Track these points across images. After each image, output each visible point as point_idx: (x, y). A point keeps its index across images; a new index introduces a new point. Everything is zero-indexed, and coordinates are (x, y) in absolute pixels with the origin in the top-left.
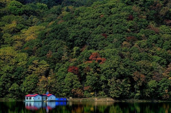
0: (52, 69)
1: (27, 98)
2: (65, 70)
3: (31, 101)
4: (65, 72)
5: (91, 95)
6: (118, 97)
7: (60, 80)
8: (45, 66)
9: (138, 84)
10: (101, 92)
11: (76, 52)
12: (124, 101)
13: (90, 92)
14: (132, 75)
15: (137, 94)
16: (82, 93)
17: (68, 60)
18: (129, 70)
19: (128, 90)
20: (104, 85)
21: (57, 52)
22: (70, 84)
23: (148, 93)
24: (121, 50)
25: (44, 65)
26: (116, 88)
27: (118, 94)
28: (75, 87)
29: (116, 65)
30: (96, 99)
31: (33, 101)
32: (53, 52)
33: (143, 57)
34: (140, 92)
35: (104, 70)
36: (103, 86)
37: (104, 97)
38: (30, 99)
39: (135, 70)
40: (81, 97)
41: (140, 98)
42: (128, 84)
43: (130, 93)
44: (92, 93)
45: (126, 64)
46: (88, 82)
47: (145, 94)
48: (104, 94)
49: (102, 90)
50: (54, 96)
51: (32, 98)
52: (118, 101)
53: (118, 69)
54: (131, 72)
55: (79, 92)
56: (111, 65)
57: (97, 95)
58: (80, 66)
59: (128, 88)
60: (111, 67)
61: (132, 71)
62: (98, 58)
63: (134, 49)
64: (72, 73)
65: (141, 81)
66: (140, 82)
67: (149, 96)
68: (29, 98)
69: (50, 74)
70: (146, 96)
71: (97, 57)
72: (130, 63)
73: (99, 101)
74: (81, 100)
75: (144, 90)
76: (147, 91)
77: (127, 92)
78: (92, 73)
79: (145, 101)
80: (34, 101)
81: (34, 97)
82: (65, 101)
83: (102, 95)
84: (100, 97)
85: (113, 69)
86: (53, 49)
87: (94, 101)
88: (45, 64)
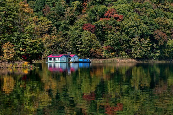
0: (55, 26)
1: (51, 58)
2: (80, 27)
3: (56, 62)
4: (79, 30)
5: (112, 56)
6: (141, 57)
7: (75, 39)
8: (47, 23)
9: (160, 44)
10: (122, 52)
11: (77, 7)
12: (146, 62)
13: (109, 52)
14: (153, 33)
15: (157, 54)
16: (101, 53)
17: (73, 17)
18: (149, 28)
19: (149, 50)
20: (126, 44)
21: (54, 6)
22: (89, 44)
23: (168, 53)
24: (134, 6)
25: (45, 22)
26: (139, 48)
27: (141, 54)
28: (94, 47)
29: (138, 23)
30: (118, 60)
31: (58, 62)
32: (49, 6)
33: (158, 13)
34: (159, 52)
35: (126, 28)
36: (124, 46)
37: (126, 58)
38: (55, 59)
39: (154, 28)
40: (101, 57)
41: (160, 58)
42: (149, 44)
43: (150, 53)
44: (113, 54)
45: (145, 22)
46: (110, 42)
47: (164, 54)
48: (125, 55)
49: (123, 50)
50: (76, 57)
51: (57, 59)
52: (140, 62)
53: (140, 28)
54: (151, 31)
55: (98, 52)
56: (133, 23)
57: (118, 55)
58: (96, 24)
59: (149, 48)
60: (134, 25)
61: (152, 29)
62: (115, 15)
63: (147, 4)
64: (89, 31)
65: (163, 40)
66: (161, 41)
67: (168, 56)
68: (53, 59)
69: (53, 32)
70: (166, 56)
71: (113, 14)
72: (149, 20)
73: (122, 62)
74: (101, 61)
75: (164, 50)
76: (166, 51)
77: (148, 52)
78: (114, 32)
79: (164, 62)
80: (60, 62)
81: (59, 58)
82: (88, 62)
83: (123, 56)
84: (122, 57)
85: (135, 27)
86: (49, 3)
87: (116, 62)
88: (45, 20)
